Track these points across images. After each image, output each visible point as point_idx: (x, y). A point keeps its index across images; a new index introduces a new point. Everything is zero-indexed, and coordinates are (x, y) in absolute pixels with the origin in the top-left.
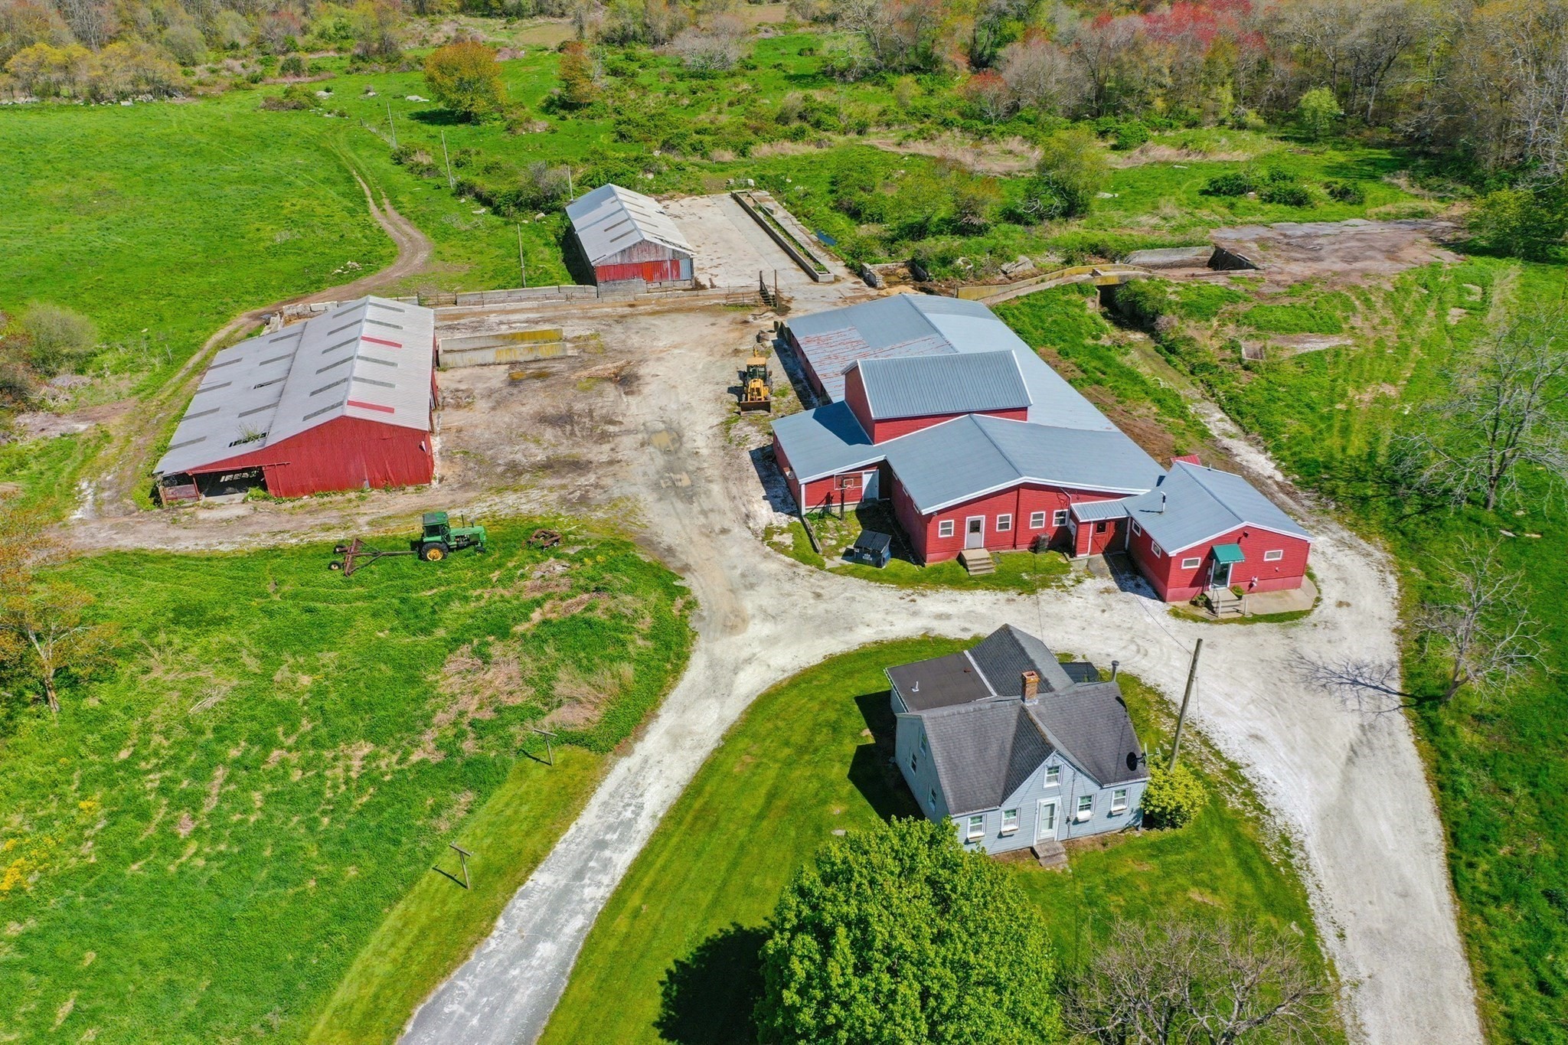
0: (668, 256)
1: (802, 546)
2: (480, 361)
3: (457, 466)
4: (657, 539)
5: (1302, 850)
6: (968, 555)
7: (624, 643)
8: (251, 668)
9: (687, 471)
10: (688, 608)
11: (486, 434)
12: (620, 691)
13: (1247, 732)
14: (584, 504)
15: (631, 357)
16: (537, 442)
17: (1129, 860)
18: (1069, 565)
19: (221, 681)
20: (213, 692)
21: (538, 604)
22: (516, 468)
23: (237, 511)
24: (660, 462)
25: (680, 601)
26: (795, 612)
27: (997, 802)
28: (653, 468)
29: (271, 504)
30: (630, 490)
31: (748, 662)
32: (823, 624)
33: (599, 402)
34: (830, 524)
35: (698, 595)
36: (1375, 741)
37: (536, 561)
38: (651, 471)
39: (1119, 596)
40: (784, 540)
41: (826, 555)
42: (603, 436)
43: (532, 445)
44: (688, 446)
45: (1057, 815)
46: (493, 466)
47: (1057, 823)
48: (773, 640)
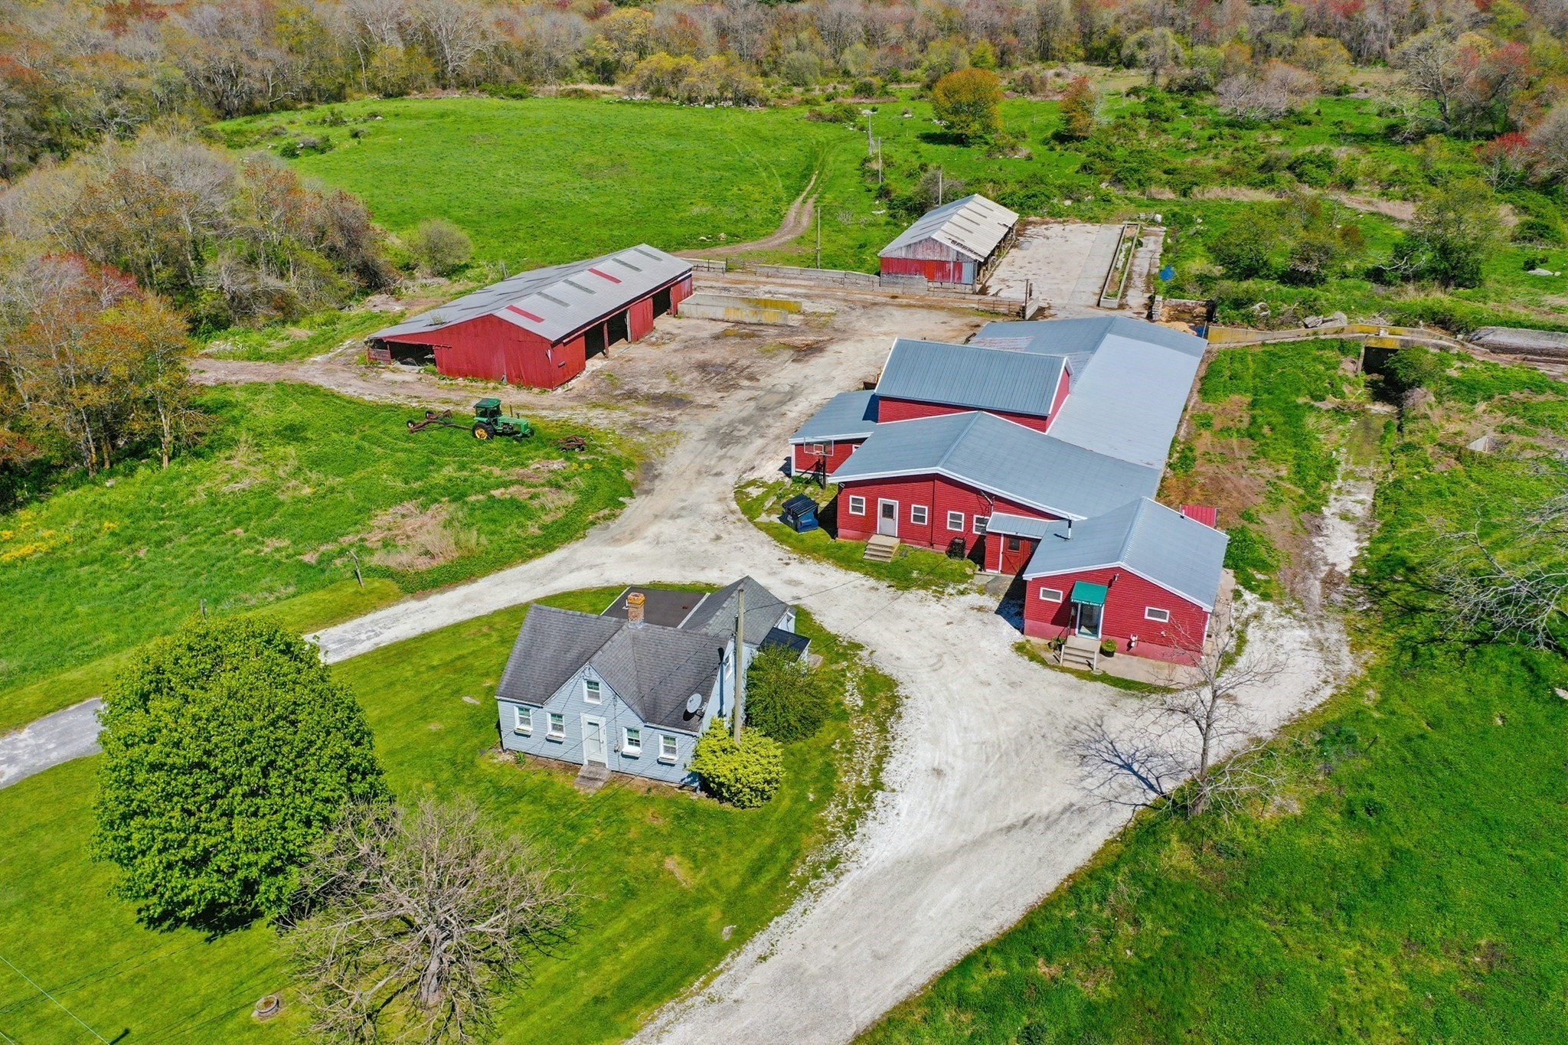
0: (952, 257)
1: (760, 500)
2: (711, 316)
3: (592, 384)
4: (659, 466)
5: (837, 877)
6: (875, 539)
7: (520, 526)
8: (281, 473)
9: (756, 426)
10: (606, 518)
11: (644, 367)
12: (467, 554)
13: (936, 765)
14: (643, 430)
15: (839, 335)
16: (673, 380)
17: (651, 810)
18: (971, 577)
19: (259, 476)
20: (248, 481)
21: (505, 485)
22: (631, 395)
23: (408, 378)
24: (745, 414)
25: (607, 511)
26: (680, 544)
27: (540, 701)
28: (732, 417)
29: (435, 379)
30: (692, 428)
31: (591, 567)
32: (687, 559)
33: (763, 362)
34: (809, 490)
35: (627, 511)
36: (1064, 823)
37: (548, 457)
38: (727, 419)
39: (985, 616)
40: (754, 492)
41: (769, 511)
42: (729, 387)
43: (666, 381)
44: (785, 408)
45: (603, 738)
46: (616, 389)
47: (604, 748)
48: (632, 558)
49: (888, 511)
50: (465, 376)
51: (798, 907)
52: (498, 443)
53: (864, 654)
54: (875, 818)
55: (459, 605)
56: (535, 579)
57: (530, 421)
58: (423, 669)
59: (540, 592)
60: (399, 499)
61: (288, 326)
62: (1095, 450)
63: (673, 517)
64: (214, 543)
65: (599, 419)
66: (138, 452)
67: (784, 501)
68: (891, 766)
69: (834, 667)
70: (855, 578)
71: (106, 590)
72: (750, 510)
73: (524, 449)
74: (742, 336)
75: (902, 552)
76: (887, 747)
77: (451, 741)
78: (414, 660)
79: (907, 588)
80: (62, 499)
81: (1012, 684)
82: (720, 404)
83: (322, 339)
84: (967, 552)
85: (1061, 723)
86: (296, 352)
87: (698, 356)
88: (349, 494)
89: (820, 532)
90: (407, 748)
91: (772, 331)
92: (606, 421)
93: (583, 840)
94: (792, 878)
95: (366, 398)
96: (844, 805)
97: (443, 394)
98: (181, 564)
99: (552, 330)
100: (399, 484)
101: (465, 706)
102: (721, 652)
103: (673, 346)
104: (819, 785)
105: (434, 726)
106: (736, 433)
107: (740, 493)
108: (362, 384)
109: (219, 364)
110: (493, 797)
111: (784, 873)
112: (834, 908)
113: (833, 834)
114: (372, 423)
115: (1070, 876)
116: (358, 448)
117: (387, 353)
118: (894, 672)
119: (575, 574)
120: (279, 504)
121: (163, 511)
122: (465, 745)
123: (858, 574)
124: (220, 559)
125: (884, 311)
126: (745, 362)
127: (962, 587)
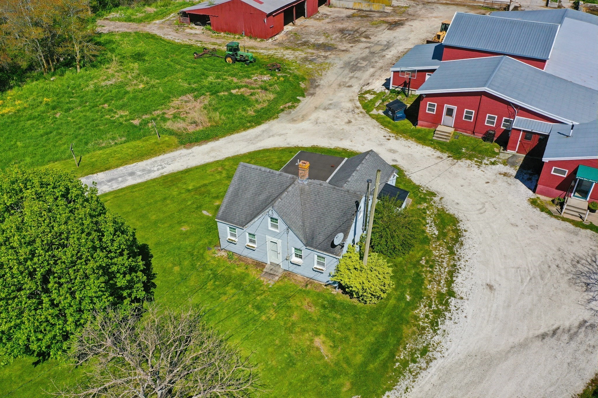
1: (373, 101)
2: (346, 6)
3: (286, 38)
4: (318, 81)
5: (427, 363)
6: (440, 128)
7: (244, 110)
8: (129, 76)
9: (370, 62)
10: (289, 108)
11: (312, 30)
12: (214, 124)
13: (488, 282)
14: (311, 61)
15: (410, 17)
16: (327, 37)
17: (308, 300)
18: (498, 154)
19: (120, 77)
20: (114, 80)
21: (239, 88)
22: (305, 43)
23: (198, 32)
24: (364, 55)
25: (290, 104)
26: (328, 125)
27: (243, 224)
28: (357, 57)
29: (210, 33)
30: (336, 61)
31: (280, 135)
32: (332, 134)
33: (372, 29)
34: (399, 97)
35: (301, 105)
36: (581, 336)
37: (262, 74)
38: (354, 57)
39: (509, 180)
40: (369, 97)
41: (378, 108)
42: (356, 41)
43: (323, 37)
44: (384, 53)
45: (280, 250)
46: (298, 40)
47: (280, 256)
48: (303, 131)
49: (450, 112)
50: (225, 31)
51: (403, 384)
52: (238, 65)
53: (436, 199)
54: (451, 319)
55: (208, 153)
56: (250, 141)
57: (254, 55)
58: (183, 191)
59: (252, 148)
60: (184, 93)
61: (146, 7)
62: (573, 81)
63: (325, 109)
64: (92, 112)
65: (289, 55)
66: (69, 63)
67: (386, 103)
68: (459, 280)
69: (419, 206)
70: (428, 150)
71: (34, 134)
72: (367, 107)
73: (249, 69)
74: (361, 17)
75: (455, 136)
76: (455, 265)
77: (192, 240)
78: (179, 185)
79: (459, 158)
80: (30, 85)
81: (532, 227)
82: (351, 50)
83: (160, 13)
84: (495, 139)
85: (569, 257)
86: (147, 18)
87: (340, 26)
88: (160, 89)
89: (406, 121)
90: (168, 242)
91: (377, 15)
92: (292, 57)
93: (264, 318)
94: (397, 361)
95: (176, 41)
96: (430, 307)
97: (213, 40)
98: (74, 122)
99: (267, 8)
100: (186, 85)
101: (202, 217)
102: (357, 204)
103: (327, 20)
104: (413, 289)
105: (185, 228)
106: (359, 65)
107: (361, 97)
108: (175, 34)
109: (111, 23)
110: (212, 282)
111: (392, 355)
112: (426, 388)
113: (424, 328)
114: (177, 53)
115: (592, 381)
116: (168, 65)
117: (188, 19)
118: (456, 213)
119: (271, 138)
120: (126, 93)
121: (73, 94)
122: (199, 243)
123: (430, 148)
124: (93, 120)
125: (434, 6)
126: (363, 29)
127: (493, 160)
